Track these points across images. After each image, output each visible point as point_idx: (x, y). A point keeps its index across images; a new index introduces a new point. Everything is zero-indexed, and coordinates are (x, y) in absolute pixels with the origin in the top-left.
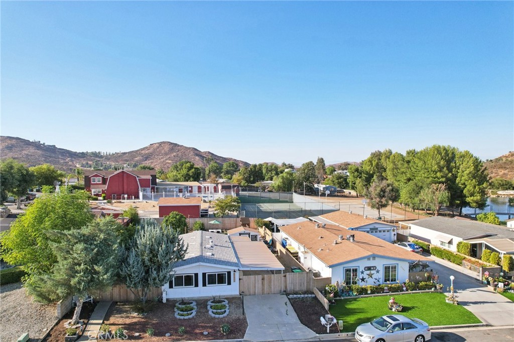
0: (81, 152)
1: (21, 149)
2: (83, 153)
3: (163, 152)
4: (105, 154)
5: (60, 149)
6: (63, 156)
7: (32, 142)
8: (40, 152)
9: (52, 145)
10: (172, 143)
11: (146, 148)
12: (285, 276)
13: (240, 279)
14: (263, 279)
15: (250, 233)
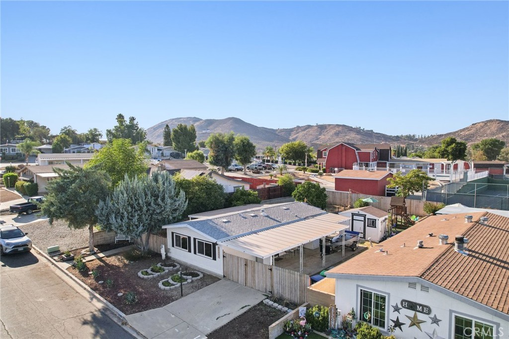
0: (396, 135)
1: (344, 134)
2: (397, 136)
3: (488, 132)
4: (420, 137)
5: (377, 133)
6: (379, 139)
7: (355, 128)
8: (359, 137)
9: (370, 130)
10: (502, 121)
11: (467, 128)
12: (271, 270)
13: (224, 257)
14: (246, 265)
15: (366, 215)
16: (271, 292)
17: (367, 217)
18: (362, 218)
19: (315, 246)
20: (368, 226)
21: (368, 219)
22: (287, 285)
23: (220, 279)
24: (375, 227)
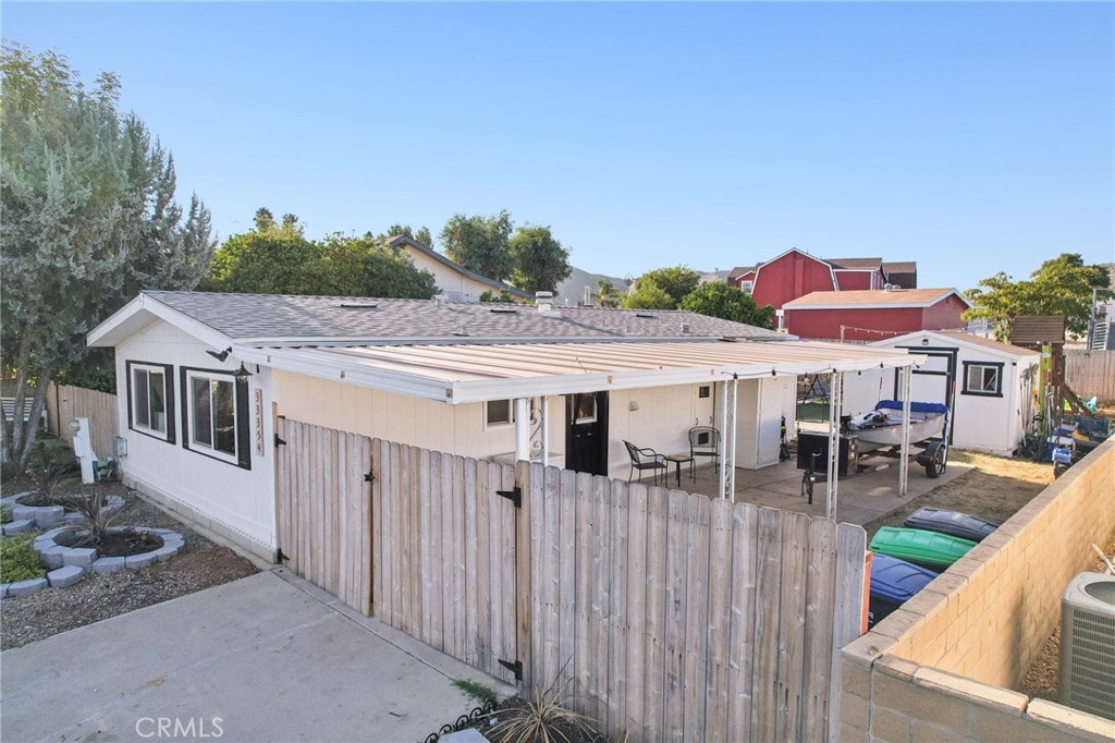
12: (515, 496)
13: (278, 442)
14: (369, 478)
15: (956, 350)
16: (516, 668)
17: (961, 357)
18: (941, 364)
19: (764, 459)
20: (964, 392)
21: (966, 364)
22: (636, 620)
23: (251, 569)
24: (999, 395)
